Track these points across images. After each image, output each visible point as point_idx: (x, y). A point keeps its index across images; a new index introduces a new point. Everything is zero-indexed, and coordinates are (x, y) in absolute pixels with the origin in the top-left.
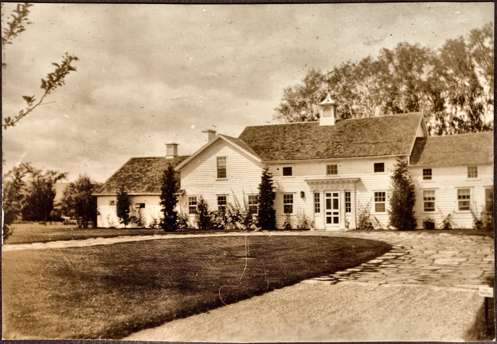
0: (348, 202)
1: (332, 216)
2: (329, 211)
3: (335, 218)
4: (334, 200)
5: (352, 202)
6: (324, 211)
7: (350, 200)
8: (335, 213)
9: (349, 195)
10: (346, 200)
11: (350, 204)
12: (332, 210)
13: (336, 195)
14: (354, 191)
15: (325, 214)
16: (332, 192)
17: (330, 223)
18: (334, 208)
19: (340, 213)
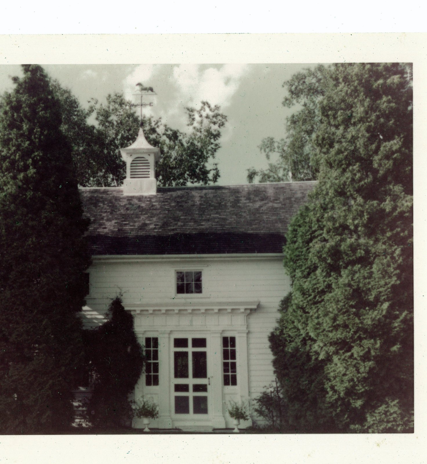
0: (230, 361)
1: (191, 394)
2: (181, 381)
3: (196, 399)
4: (194, 354)
5: (240, 360)
6: (170, 381)
7: (234, 357)
8: (198, 388)
9: (233, 345)
10: (226, 355)
11: (234, 365)
12: (191, 381)
13: (200, 342)
14: (245, 335)
15: (173, 388)
16: (190, 337)
17: (186, 411)
18: (195, 376)
19: (209, 387)
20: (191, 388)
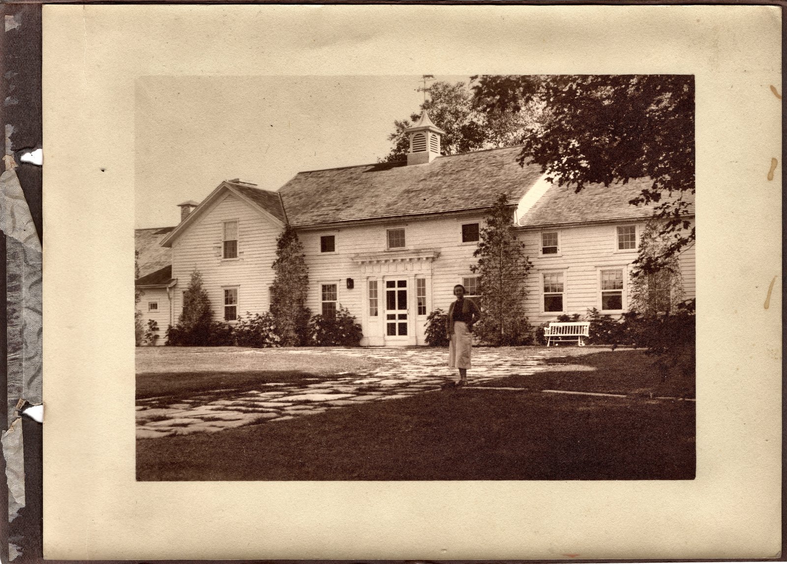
0: (422, 296)
1: (397, 321)
2: (391, 312)
3: (400, 324)
4: (399, 292)
5: (428, 296)
6: (384, 312)
8: (401, 317)
9: (424, 284)
10: (419, 292)
11: (424, 299)
12: (397, 311)
13: (402, 284)
14: (430, 277)
15: (386, 318)
16: (396, 280)
17: (394, 334)
18: (400, 308)
19: (408, 316)
20: (397, 317)
